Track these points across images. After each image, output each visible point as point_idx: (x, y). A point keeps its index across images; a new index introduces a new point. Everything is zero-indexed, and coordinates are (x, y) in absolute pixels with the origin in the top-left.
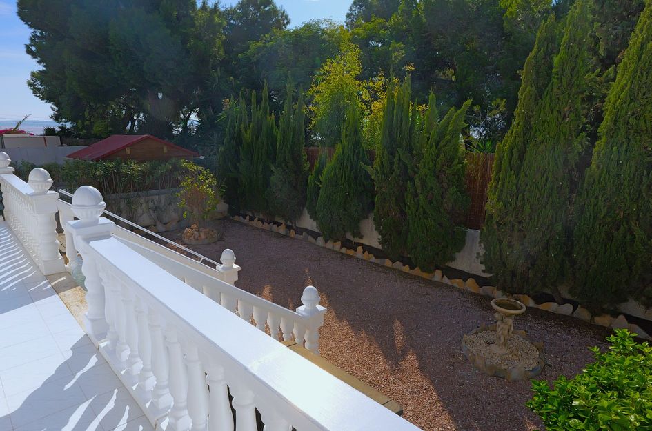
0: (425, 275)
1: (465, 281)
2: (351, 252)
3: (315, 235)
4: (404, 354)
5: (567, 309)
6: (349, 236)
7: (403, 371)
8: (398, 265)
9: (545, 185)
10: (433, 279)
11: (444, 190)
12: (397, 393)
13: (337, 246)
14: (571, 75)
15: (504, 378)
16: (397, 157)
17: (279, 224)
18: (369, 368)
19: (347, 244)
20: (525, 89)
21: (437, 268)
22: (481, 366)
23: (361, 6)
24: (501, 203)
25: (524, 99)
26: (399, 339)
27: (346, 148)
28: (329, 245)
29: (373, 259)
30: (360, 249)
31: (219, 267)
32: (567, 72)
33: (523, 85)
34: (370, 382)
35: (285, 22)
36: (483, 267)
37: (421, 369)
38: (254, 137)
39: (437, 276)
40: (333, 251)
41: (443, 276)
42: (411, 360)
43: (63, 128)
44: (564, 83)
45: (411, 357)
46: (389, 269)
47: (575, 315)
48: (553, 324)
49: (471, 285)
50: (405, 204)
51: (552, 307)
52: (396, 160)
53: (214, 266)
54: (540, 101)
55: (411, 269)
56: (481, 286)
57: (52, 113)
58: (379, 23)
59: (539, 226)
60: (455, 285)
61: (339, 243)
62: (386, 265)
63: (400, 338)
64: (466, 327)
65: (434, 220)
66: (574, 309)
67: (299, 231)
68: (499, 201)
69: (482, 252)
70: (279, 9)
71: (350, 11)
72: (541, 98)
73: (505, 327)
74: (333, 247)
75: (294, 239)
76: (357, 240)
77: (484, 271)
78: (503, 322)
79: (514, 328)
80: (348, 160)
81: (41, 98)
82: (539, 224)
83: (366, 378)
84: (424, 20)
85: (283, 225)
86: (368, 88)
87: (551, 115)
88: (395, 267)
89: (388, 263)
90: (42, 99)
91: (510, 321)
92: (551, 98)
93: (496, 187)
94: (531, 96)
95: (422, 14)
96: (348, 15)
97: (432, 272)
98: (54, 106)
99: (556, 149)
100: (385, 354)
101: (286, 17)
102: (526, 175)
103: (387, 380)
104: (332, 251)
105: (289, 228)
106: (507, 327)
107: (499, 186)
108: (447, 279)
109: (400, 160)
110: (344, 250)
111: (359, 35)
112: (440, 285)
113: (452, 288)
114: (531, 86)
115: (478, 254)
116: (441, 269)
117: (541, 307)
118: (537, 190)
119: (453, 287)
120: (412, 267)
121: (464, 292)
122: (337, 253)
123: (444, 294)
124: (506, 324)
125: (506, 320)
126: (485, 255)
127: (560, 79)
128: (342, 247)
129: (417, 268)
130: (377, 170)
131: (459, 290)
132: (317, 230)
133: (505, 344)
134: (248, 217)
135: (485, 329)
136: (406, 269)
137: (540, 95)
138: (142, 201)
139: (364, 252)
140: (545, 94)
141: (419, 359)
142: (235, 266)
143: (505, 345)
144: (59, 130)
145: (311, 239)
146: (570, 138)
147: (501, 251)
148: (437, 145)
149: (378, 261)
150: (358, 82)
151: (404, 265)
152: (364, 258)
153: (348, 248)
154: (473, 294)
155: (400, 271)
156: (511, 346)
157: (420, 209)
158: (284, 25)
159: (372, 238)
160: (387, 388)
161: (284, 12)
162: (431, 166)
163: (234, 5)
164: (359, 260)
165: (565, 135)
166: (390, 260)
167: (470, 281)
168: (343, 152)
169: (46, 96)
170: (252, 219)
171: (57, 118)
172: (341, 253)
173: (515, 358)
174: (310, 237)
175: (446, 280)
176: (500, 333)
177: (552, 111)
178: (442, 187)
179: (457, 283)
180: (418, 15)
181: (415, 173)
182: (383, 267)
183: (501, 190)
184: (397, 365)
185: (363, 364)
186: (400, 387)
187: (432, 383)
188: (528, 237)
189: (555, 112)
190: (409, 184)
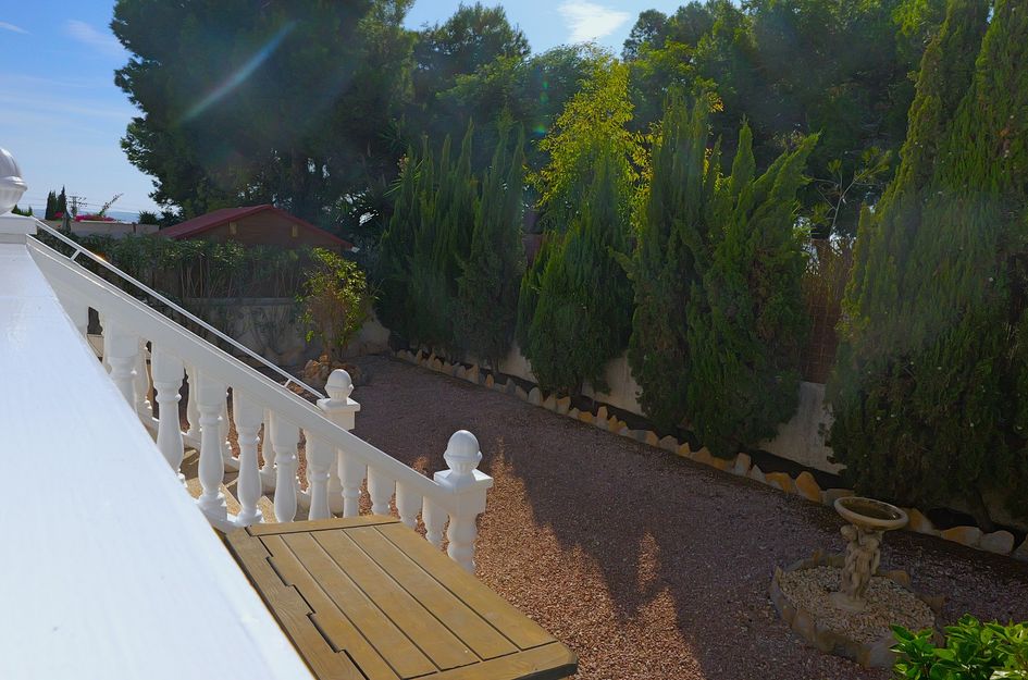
0: (717, 463)
1: (794, 477)
2: (586, 417)
3: (527, 386)
4: (652, 593)
5: (1001, 542)
6: (588, 391)
7: (643, 626)
8: (669, 442)
9: (959, 281)
10: (732, 472)
11: (760, 301)
12: (622, 666)
13: (564, 406)
14: (1014, 65)
15: (854, 661)
16: (673, 238)
17: (468, 367)
18: (576, 613)
19: (581, 402)
20: (921, 102)
21: (741, 449)
22: (806, 630)
23: (651, 29)
24: (867, 319)
25: (919, 121)
26: (647, 567)
27: (588, 227)
28: (550, 403)
29: (625, 431)
30: (603, 411)
31: (322, 402)
32: (1006, 59)
33: (918, 96)
34: (572, 638)
35: (522, 51)
36: (830, 452)
37: (681, 625)
38: (439, 214)
39: (742, 464)
40: (556, 414)
41: (752, 466)
42: (663, 607)
43: (167, 215)
44: (999, 82)
45: (664, 603)
46: (652, 449)
47: (1018, 554)
48: (970, 569)
49: (804, 486)
50: (686, 326)
51: (969, 535)
52: (671, 244)
53: (314, 400)
54: (949, 122)
55: (692, 450)
56: (824, 489)
57: (154, 190)
58: (678, 51)
59: (944, 362)
60: (776, 484)
61: (567, 400)
62: (647, 442)
63: (649, 566)
64: (786, 558)
65: (738, 355)
66: (1017, 544)
67: (502, 378)
68: (863, 316)
69: (829, 422)
70: (512, 29)
71: (632, 36)
72: (951, 117)
73: (862, 555)
74: (557, 406)
75: (492, 390)
76: (601, 397)
77: (832, 460)
78: (859, 545)
79: (882, 560)
80: (589, 249)
81: (139, 166)
82: (945, 358)
83: (565, 629)
84: (754, 44)
85: (476, 367)
86: (646, 145)
87: (971, 145)
88: (662, 446)
89: (651, 438)
90: (142, 167)
91: (873, 543)
92: (971, 115)
93: (859, 290)
94: (933, 114)
95: (749, 33)
96: (628, 44)
97: (731, 456)
98: (156, 179)
99: (982, 209)
100: (613, 591)
101: (524, 43)
102: (919, 264)
103: (606, 638)
104: (554, 414)
105: (484, 372)
106: (866, 556)
107: (863, 287)
108: (759, 471)
109: (679, 242)
110: (574, 413)
111: (641, 70)
112: (744, 483)
113: (768, 490)
114: (934, 95)
115: (822, 426)
116: (750, 453)
117: (945, 534)
118: (940, 292)
119: (770, 487)
120: (694, 448)
121: (791, 498)
122: (562, 417)
123: (751, 498)
124: (864, 548)
125: (866, 539)
126: (835, 427)
127: (990, 76)
128: (571, 408)
129: (704, 450)
130: (638, 264)
131: (781, 494)
132: (532, 379)
133: (861, 591)
134: (420, 352)
135: (824, 563)
136: (684, 449)
137: (949, 111)
138: (246, 310)
139: (609, 418)
140: (960, 108)
141: (680, 606)
142: (350, 402)
143: (861, 596)
144: (163, 217)
145: (519, 390)
146: (1012, 191)
147: (864, 413)
148: (750, 216)
149: (633, 434)
150: (625, 134)
151: (680, 443)
152: (610, 428)
153: (582, 409)
154: (806, 502)
155: (671, 454)
156: (875, 599)
157: (713, 334)
158: (520, 55)
159: (627, 394)
160: (603, 653)
161: (520, 35)
162: (736, 254)
163: (441, 24)
164: (598, 431)
165: (1001, 184)
166: (655, 432)
167: (804, 476)
168: (583, 234)
169: (147, 164)
170: (426, 356)
171: (159, 198)
172: (571, 418)
173: (881, 622)
174: (518, 388)
175: (757, 474)
176: (852, 568)
177: (974, 139)
178: (757, 295)
179: (778, 479)
180: (743, 37)
181: (706, 266)
182: (642, 445)
183: (869, 296)
184: (634, 613)
185: (567, 604)
186: (632, 653)
187: (698, 653)
188: (919, 384)
189: (980, 140)
190: (694, 288)
